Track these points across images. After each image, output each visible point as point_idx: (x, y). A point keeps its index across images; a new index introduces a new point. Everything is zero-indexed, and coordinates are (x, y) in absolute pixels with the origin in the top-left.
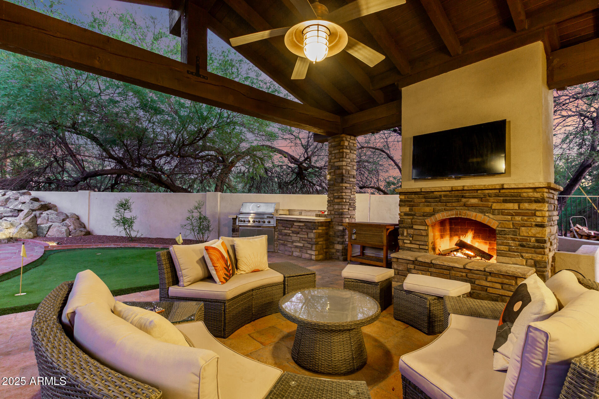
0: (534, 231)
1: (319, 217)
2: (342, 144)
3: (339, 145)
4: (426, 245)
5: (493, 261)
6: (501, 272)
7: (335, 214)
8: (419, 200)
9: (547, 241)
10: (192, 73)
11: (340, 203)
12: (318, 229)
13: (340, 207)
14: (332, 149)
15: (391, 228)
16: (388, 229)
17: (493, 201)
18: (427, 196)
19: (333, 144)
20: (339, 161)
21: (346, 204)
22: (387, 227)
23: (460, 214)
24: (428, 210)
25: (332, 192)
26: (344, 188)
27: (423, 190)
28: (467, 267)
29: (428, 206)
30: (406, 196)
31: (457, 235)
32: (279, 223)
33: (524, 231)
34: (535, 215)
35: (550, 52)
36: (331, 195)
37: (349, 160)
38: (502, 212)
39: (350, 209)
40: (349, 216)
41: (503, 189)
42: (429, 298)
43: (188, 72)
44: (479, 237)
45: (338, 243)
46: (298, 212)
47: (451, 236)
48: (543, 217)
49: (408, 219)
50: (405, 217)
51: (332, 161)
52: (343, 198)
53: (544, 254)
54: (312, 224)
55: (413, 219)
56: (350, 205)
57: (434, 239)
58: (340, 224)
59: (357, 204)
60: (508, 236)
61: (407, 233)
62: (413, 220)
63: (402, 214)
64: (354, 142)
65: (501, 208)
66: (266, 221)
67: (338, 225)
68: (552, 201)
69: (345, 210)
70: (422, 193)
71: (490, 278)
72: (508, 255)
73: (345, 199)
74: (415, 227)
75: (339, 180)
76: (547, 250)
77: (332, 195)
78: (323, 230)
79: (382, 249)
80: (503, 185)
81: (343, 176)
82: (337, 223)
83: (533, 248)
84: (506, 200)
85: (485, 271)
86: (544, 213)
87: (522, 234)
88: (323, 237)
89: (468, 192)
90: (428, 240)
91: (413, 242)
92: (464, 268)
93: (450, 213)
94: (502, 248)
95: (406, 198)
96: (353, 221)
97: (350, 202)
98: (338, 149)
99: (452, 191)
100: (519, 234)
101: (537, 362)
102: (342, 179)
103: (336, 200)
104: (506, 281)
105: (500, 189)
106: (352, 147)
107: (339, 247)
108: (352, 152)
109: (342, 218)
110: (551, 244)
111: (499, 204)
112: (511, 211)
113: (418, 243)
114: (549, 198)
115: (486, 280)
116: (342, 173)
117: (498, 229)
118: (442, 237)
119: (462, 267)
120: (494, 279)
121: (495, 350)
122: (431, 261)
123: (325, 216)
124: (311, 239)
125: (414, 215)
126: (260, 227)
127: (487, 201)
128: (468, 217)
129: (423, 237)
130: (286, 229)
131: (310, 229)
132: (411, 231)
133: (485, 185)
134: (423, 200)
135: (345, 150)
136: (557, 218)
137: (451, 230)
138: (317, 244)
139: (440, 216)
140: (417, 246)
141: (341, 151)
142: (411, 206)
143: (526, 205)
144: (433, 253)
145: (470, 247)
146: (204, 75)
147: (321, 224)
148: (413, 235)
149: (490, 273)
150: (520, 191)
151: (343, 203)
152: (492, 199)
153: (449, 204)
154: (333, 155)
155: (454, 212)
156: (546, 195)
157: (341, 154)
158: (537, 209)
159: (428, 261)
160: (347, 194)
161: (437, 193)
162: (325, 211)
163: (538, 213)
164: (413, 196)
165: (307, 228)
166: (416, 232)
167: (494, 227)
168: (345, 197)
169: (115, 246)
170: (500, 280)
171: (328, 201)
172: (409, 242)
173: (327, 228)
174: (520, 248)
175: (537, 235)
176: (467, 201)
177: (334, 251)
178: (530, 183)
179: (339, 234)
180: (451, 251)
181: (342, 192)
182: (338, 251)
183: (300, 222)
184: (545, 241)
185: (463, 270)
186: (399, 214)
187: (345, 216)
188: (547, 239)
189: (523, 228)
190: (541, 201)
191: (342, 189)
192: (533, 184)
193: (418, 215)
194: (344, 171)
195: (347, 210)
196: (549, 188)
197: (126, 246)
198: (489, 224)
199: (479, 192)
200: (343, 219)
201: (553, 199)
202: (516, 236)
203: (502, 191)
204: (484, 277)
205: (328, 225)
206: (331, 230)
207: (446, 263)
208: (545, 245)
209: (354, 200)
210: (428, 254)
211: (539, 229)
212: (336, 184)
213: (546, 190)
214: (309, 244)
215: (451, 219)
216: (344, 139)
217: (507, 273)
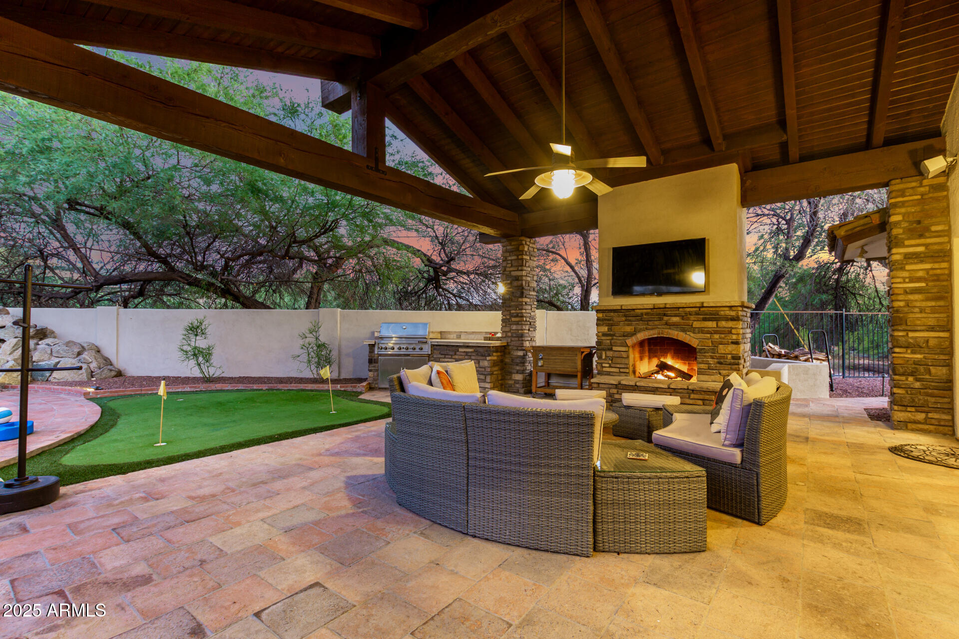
0: (731, 348)
1: (489, 340)
2: (521, 248)
3: (517, 249)
4: (627, 368)
5: (694, 380)
6: (702, 388)
7: (512, 336)
8: (619, 319)
9: (742, 358)
10: (372, 168)
11: (520, 323)
12: (493, 355)
13: (519, 327)
14: (508, 254)
15: (587, 351)
16: (583, 352)
17: (694, 319)
18: (628, 314)
19: (508, 248)
20: (518, 270)
21: (526, 323)
22: (582, 350)
23: (662, 334)
24: (629, 329)
25: (508, 309)
26: (524, 303)
27: (623, 308)
28: (672, 387)
29: (628, 325)
30: (604, 314)
31: (656, 356)
32: (435, 349)
33: (722, 349)
34: (731, 333)
35: (744, 173)
36: (506, 313)
37: (529, 269)
38: (701, 331)
39: (531, 329)
40: (529, 339)
41: (703, 307)
42: (648, 410)
43: (368, 167)
44: (678, 358)
45: (517, 373)
46: (455, 335)
47: (650, 358)
48: (738, 334)
49: (607, 341)
50: (603, 338)
51: (508, 269)
52: (522, 317)
53: (739, 370)
54: (485, 349)
55: (612, 339)
56: (530, 324)
57: (634, 361)
58: (519, 348)
59: (538, 324)
60: (707, 354)
61: (606, 356)
62: (612, 341)
63: (600, 334)
64: (534, 246)
65: (701, 326)
66: (417, 347)
67: (517, 350)
68: (745, 319)
69: (526, 331)
70: (623, 311)
71: (692, 396)
72: (707, 373)
73: (525, 317)
74: (615, 348)
75: (519, 294)
76: (741, 366)
77: (508, 313)
78: (498, 356)
79: (576, 376)
80: (703, 303)
81: (523, 288)
82: (515, 348)
83: (730, 364)
84: (706, 318)
85: (688, 389)
86: (738, 330)
87: (720, 352)
88: (498, 365)
89: (670, 309)
90: (629, 362)
91: (613, 365)
92: (669, 388)
93: (652, 332)
94: (702, 366)
95: (604, 316)
96: (534, 344)
97: (531, 320)
98: (515, 255)
99: (654, 308)
100: (717, 352)
101: (738, 406)
102: (522, 293)
103: (513, 319)
104: (707, 397)
105: (700, 307)
106: (532, 253)
107: (519, 377)
108: (532, 258)
109: (522, 340)
110: (745, 361)
111: (700, 322)
112: (710, 330)
113: (618, 366)
114: (743, 316)
115: (689, 398)
116: (522, 284)
117: (698, 347)
118: (641, 359)
119: (666, 387)
120: (696, 396)
121: (712, 423)
122: (636, 383)
123: (498, 339)
124: (485, 368)
125: (614, 335)
126: (408, 355)
127: (688, 319)
128: (670, 336)
129: (624, 360)
130: (447, 356)
131: (482, 356)
132: (610, 354)
133: (686, 303)
134: (624, 319)
135: (525, 257)
136: (749, 336)
137: (650, 351)
138: (492, 374)
139: (641, 336)
140: (617, 370)
141: (520, 257)
142: (610, 326)
143: (723, 324)
144: (633, 376)
145: (670, 368)
146: (384, 170)
147: (497, 349)
148: (613, 357)
149: (693, 390)
150: (717, 309)
151: (523, 323)
152: (692, 318)
153: (650, 323)
154: (509, 262)
155: (656, 331)
156: (740, 313)
157: (520, 262)
158: (733, 327)
159: (632, 383)
160: (527, 311)
161: (638, 311)
162: (497, 333)
163: (734, 331)
164: (612, 314)
165: (477, 355)
166: (616, 354)
167: (695, 346)
168: (525, 315)
169: (192, 389)
170: (701, 397)
171: (503, 320)
172: (607, 365)
173: (502, 354)
174: (718, 365)
175: (733, 352)
176: (669, 320)
177: (511, 382)
178: (727, 302)
179: (518, 361)
180: (652, 374)
181: (522, 309)
182: (516, 382)
183: (468, 347)
184: (740, 357)
185: (668, 390)
186: (597, 335)
187: (526, 339)
188: (741, 355)
189: (721, 346)
190: (736, 319)
191: (522, 305)
192: (730, 302)
193: (618, 335)
194: (524, 283)
195: (527, 331)
196: (743, 306)
197: (209, 389)
198: (690, 343)
199: (681, 310)
200: (524, 342)
201: (746, 316)
202: (715, 353)
203: (702, 309)
204: (687, 395)
205: (503, 350)
206: (507, 356)
207: (650, 385)
208: (740, 361)
209: (533, 318)
210: (629, 377)
211: (734, 346)
212: (513, 298)
213: (740, 309)
214: (482, 374)
215: (649, 339)
216: (524, 242)
217: (707, 389)
